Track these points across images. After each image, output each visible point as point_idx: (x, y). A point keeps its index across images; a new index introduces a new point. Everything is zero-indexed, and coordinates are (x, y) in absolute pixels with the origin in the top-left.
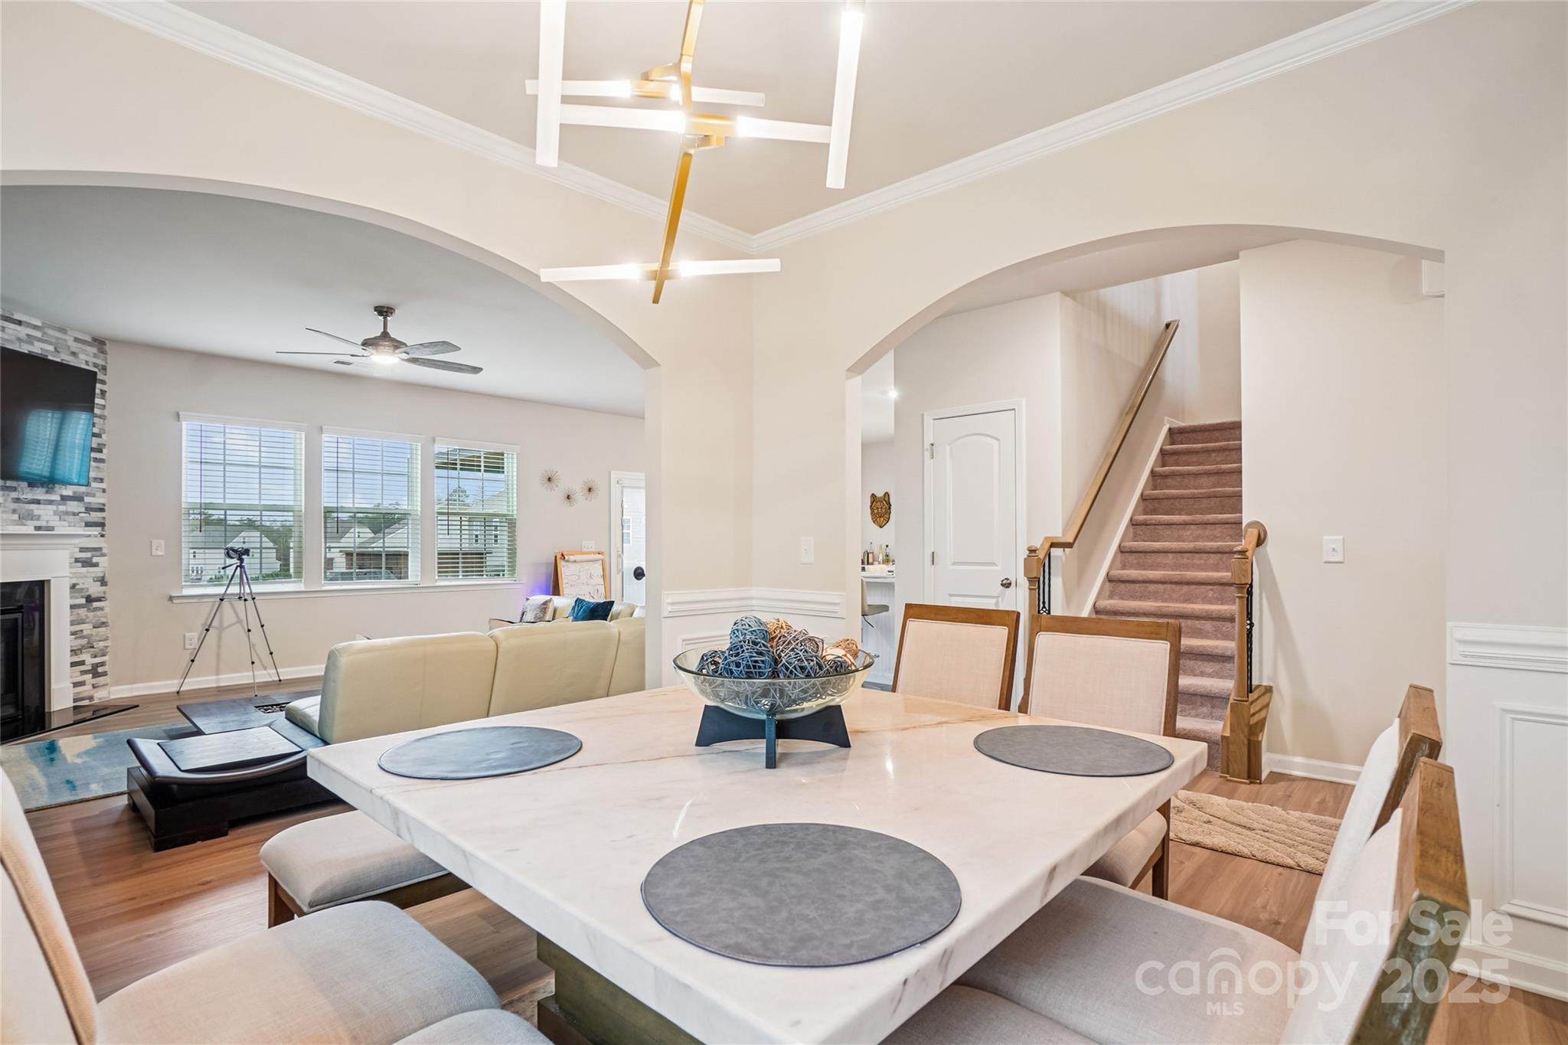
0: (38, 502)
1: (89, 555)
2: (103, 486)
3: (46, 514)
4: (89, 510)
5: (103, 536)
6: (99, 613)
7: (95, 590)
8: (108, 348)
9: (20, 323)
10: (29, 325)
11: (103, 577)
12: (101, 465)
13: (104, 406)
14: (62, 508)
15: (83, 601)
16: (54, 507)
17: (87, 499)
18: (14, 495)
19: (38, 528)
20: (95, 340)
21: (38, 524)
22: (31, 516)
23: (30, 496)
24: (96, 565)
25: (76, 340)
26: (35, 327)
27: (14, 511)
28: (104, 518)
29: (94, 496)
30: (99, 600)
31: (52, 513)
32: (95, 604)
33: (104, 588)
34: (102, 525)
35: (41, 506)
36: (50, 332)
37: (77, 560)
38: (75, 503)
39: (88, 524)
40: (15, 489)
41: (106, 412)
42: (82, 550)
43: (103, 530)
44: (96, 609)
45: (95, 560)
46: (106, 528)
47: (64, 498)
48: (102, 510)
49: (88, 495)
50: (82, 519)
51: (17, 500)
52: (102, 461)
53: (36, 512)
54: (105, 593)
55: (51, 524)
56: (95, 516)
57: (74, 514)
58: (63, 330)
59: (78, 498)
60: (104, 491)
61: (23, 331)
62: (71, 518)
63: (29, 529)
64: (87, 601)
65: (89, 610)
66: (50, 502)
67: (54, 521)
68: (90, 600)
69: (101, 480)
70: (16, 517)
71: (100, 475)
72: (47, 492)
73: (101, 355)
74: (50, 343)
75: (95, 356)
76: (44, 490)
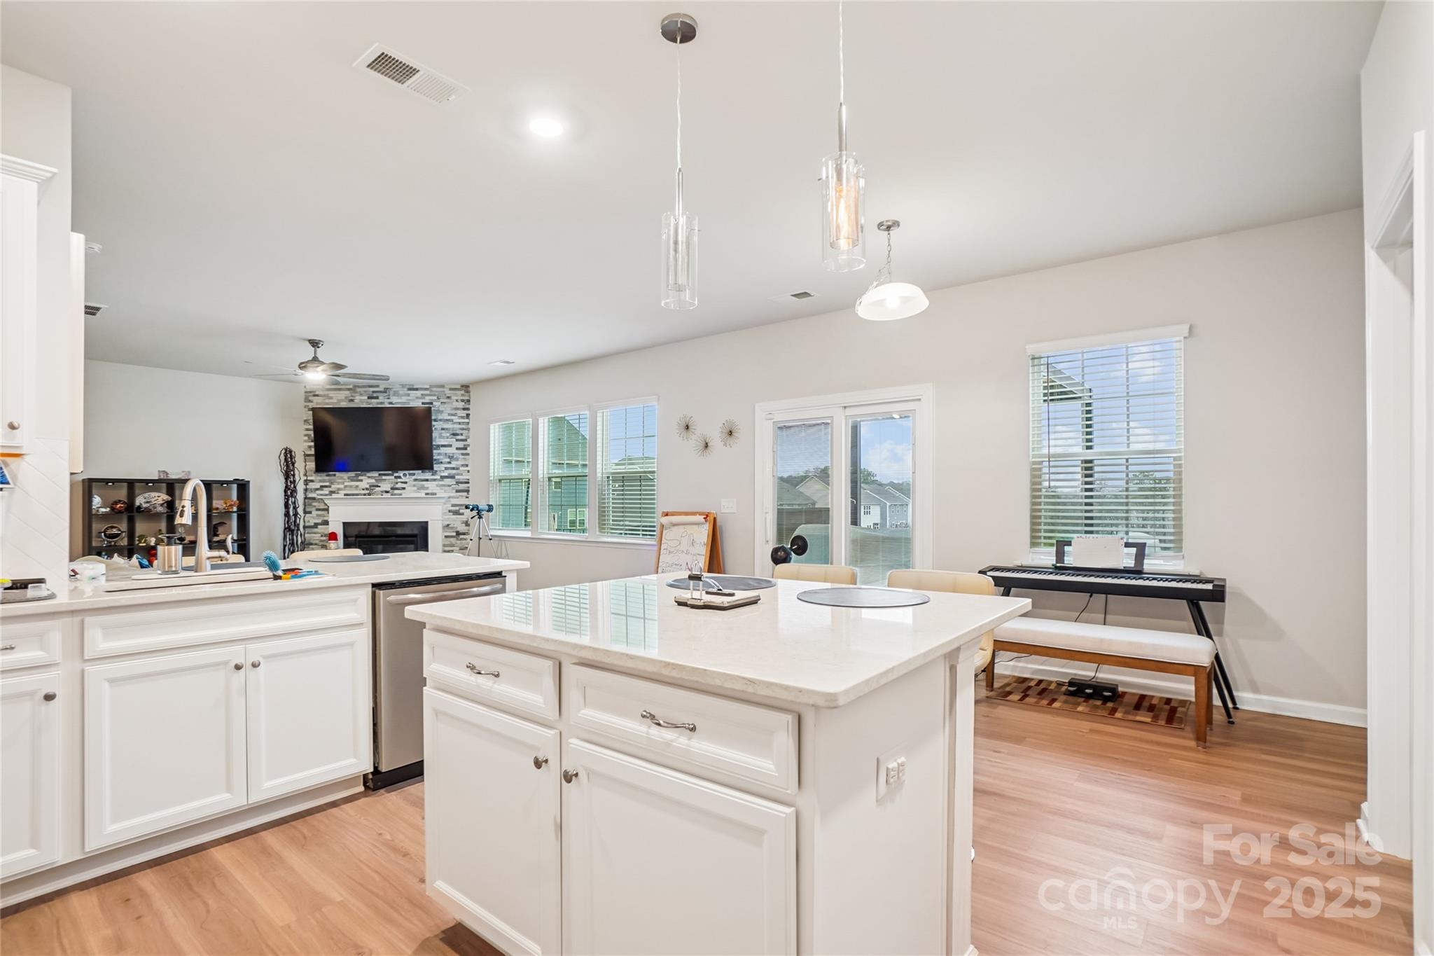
0: (427, 480)
1: (457, 508)
2: (467, 469)
3: (432, 486)
4: (458, 483)
5: (467, 497)
6: (464, 542)
7: (462, 528)
8: (471, 389)
9: (417, 389)
10: (422, 389)
11: (467, 522)
12: (467, 457)
13: (468, 423)
14: (441, 483)
15: (454, 534)
16: (437, 483)
17: (457, 477)
18: (414, 477)
19: (427, 494)
20: (462, 386)
21: (427, 492)
22: (423, 488)
23: (423, 478)
24: (463, 514)
25: (451, 389)
26: (426, 389)
27: (414, 486)
28: (468, 487)
29: (462, 475)
30: (464, 534)
31: (435, 486)
32: (461, 537)
33: (467, 527)
34: (468, 491)
35: (428, 482)
36: (434, 389)
37: (450, 511)
38: (449, 480)
39: (457, 491)
40: (414, 474)
41: (470, 426)
42: (453, 506)
43: (468, 494)
44: (461, 539)
45: (461, 511)
46: (470, 493)
47: (443, 478)
48: (468, 483)
49: (458, 474)
50: (453, 489)
51: (416, 480)
52: (468, 454)
53: (426, 486)
54: (469, 530)
55: (434, 492)
56: (462, 486)
57: (449, 486)
58: (442, 386)
59: (452, 477)
60: (468, 471)
61: (419, 393)
62: (447, 488)
63: (422, 494)
64: (457, 534)
65: (457, 539)
66: (435, 480)
67: (437, 490)
68: (458, 533)
69: (467, 466)
70: (415, 488)
71: (467, 463)
72: (433, 475)
73: (467, 394)
74: (434, 395)
75: (462, 395)
76: (431, 474)
